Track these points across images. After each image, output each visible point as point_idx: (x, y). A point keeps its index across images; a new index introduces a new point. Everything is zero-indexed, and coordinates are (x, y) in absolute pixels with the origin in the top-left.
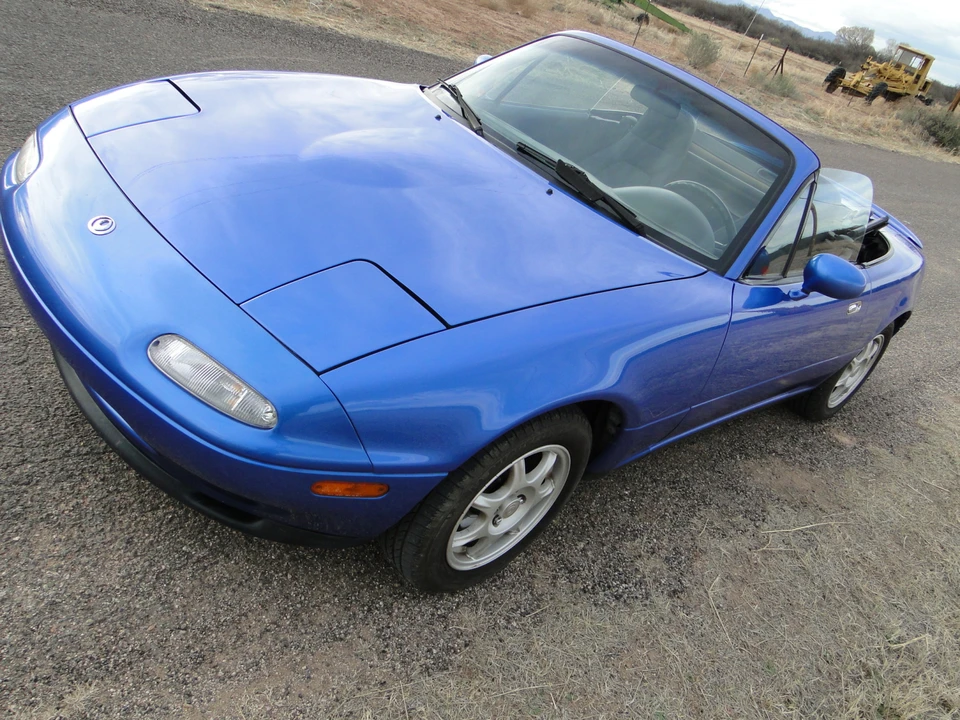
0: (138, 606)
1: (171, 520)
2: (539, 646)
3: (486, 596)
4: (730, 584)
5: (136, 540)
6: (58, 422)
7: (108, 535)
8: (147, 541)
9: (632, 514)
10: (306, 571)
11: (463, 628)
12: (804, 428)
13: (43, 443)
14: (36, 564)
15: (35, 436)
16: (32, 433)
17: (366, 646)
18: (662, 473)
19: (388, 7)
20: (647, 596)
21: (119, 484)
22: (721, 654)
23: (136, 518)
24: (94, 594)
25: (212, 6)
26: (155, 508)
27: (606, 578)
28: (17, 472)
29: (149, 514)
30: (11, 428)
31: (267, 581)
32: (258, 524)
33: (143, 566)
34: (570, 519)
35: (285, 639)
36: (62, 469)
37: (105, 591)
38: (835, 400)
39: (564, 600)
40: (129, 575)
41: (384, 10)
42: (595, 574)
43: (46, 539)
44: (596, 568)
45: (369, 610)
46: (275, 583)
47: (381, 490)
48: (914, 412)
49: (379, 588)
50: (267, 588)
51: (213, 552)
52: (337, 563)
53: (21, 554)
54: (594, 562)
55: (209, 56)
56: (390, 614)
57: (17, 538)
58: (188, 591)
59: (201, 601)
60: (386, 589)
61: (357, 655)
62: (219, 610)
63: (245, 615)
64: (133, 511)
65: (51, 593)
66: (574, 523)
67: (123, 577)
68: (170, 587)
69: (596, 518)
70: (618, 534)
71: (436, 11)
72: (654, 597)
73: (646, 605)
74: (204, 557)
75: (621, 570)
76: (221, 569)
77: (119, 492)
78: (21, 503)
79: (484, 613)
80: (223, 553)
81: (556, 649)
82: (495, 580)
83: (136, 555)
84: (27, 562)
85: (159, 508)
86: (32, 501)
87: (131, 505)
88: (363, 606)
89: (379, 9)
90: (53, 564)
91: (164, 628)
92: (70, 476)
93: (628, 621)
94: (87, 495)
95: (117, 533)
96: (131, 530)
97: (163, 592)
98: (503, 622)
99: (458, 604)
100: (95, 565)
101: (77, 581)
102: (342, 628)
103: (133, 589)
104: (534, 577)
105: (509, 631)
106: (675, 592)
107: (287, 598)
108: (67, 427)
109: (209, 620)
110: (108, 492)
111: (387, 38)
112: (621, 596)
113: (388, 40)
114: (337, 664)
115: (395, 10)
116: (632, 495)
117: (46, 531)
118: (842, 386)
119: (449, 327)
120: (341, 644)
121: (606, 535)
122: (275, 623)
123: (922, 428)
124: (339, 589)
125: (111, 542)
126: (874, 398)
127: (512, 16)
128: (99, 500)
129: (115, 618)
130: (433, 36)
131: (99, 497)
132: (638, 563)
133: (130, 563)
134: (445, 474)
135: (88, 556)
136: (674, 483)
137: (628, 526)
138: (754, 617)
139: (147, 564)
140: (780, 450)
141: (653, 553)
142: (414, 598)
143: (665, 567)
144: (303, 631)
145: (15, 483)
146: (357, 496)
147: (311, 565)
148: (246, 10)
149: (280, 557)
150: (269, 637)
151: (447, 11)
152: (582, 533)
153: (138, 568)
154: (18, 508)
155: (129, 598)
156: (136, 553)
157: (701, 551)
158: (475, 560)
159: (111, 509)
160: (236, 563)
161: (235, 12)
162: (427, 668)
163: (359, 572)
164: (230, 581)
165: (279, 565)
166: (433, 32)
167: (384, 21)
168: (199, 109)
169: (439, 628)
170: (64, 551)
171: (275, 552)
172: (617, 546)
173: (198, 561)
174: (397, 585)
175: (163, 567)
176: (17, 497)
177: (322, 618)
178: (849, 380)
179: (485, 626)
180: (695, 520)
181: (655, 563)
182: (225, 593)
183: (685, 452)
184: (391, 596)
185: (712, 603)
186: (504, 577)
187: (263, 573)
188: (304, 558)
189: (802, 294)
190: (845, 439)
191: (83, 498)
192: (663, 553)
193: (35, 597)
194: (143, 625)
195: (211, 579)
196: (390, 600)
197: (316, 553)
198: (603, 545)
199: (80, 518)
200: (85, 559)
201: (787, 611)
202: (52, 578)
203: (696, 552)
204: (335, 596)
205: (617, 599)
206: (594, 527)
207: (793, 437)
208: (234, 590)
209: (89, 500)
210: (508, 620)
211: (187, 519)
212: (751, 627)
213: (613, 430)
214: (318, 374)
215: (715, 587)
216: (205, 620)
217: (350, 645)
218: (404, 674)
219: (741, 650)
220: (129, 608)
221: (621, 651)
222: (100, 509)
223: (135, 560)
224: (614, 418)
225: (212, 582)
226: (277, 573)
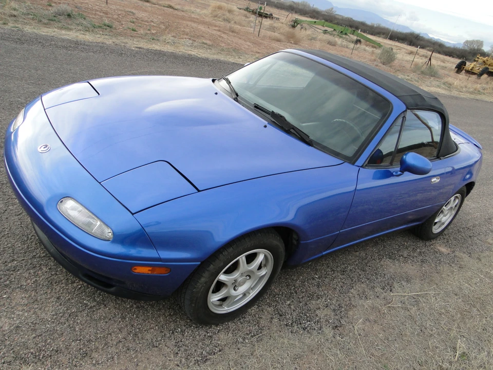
0: (58, 329)
1: (80, 288)
2: (257, 353)
3: (234, 327)
4: (368, 323)
5: (62, 298)
6: (32, 242)
7: (48, 295)
8: (67, 298)
9: (318, 287)
10: (144, 313)
11: (219, 342)
12: (420, 244)
13: (23, 252)
14: (12, 308)
15: (20, 248)
16: (19, 247)
17: (169, 350)
18: (337, 267)
19: (225, 43)
20: (321, 328)
21: (57, 271)
22: (359, 359)
23: (63, 287)
24: (38, 322)
25: (137, 47)
26: (73, 282)
27: (299, 319)
28: (10, 265)
29: (70, 285)
30: (9, 245)
31: (123, 318)
33: (63, 310)
34: (285, 289)
35: (129, 346)
36: (31, 264)
37: (44, 322)
38: (436, 229)
39: (275, 329)
40: (56, 314)
41: (223, 45)
42: (294, 317)
43: (19, 297)
44: (295, 314)
45: (173, 333)
46: (127, 319)
47: (166, 270)
48: (485, 235)
49: (179, 322)
50: (123, 321)
51: (99, 304)
52: (160, 310)
53: (6, 304)
54: (294, 311)
55: (131, 71)
56: (183, 335)
57: (5, 296)
58: (84, 322)
59: (90, 327)
60: (183, 323)
61: (163, 355)
62: (98, 332)
63: (110, 334)
64: (62, 284)
65: (18, 322)
66: (286, 291)
67: (53, 315)
68: (75, 320)
69: (298, 289)
70: (309, 297)
71: (249, 44)
72: (324, 329)
73: (319, 333)
74: (94, 306)
75: (308, 315)
76: (102, 312)
77: (57, 275)
78: (10, 279)
79: (231, 335)
80: (103, 304)
81: (267, 354)
82: (240, 319)
83: (61, 305)
84: (8, 308)
85: (75, 282)
86: (15, 279)
87: (61, 281)
88: (170, 331)
89: (221, 44)
90: (20, 308)
91: (69, 339)
92: (34, 267)
93: (308, 341)
94: (41, 276)
95: (53, 294)
96: (60, 293)
97: (72, 322)
98: (241, 340)
99: (219, 331)
100: (40, 309)
101: (31, 317)
102: (158, 341)
103: (57, 321)
104: (261, 318)
105: (243, 345)
106: (336, 327)
107: (132, 326)
108: (36, 244)
109: (92, 336)
110: (51, 274)
111: (222, 58)
112: (306, 328)
113: (222, 59)
114: (153, 359)
115: (229, 44)
116: (319, 278)
117: (20, 292)
118: (440, 221)
119: (199, 191)
120: (156, 349)
121: (302, 298)
122: (125, 338)
123: (489, 243)
124: (159, 322)
125: (49, 298)
126: (463, 228)
127: (288, 44)
128: (47, 278)
129: (46, 335)
130: (246, 56)
131: (47, 277)
132: (317, 312)
133: (57, 308)
134: (199, 263)
135: (38, 305)
136: (343, 272)
137: (315, 293)
138: (379, 340)
139: (65, 309)
140: (405, 256)
141: (327, 307)
142: (197, 327)
143: (333, 314)
144: (138, 342)
145: (8, 270)
146: (155, 273)
147: (147, 310)
148: (153, 49)
149: (132, 306)
150: (121, 345)
151: (255, 43)
152: (290, 297)
153: (61, 311)
154: (8, 282)
155: (54, 325)
156: (61, 303)
157: (353, 306)
158: (226, 308)
159: (51, 283)
160: (109, 309)
161: (148, 50)
162: (198, 361)
163: (170, 314)
164: (105, 318)
165: (130, 310)
166: (246, 54)
167: (223, 50)
168: (99, 94)
169: (207, 342)
170: (26, 302)
171: (129, 304)
172: (308, 303)
173: (91, 308)
174: (188, 321)
175: (73, 310)
176: (8, 277)
177: (149, 336)
178: (444, 218)
179: (231, 342)
180: (352, 291)
181: (328, 312)
182: (102, 324)
183: (352, 256)
184: (185, 326)
185: (356, 333)
186: (245, 318)
187: (122, 314)
188: (144, 307)
190: (444, 250)
191: (39, 277)
192: (332, 307)
193: (10, 324)
194: (60, 338)
195: (96, 317)
196: (184, 328)
197: (150, 305)
198: (300, 302)
199: (36, 287)
200: (36, 306)
201: (399, 337)
202: (19, 315)
203: (351, 306)
204: (156, 325)
205: (304, 329)
206: (296, 293)
207: (414, 249)
208: (106, 322)
209: (42, 278)
210: (244, 339)
211: (88, 288)
212: (377, 345)
213: (295, 242)
214: (133, 214)
215: (359, 325)
216: (90, 336)
217: (160, 349)
218: (186, 364)
219: (370, 357)
220: (54, 330)
221: (303, 356)
222: (47, 283)
223: (60, 307)
224: (295, 236)
225: (96, 318)
226: (129, 314)
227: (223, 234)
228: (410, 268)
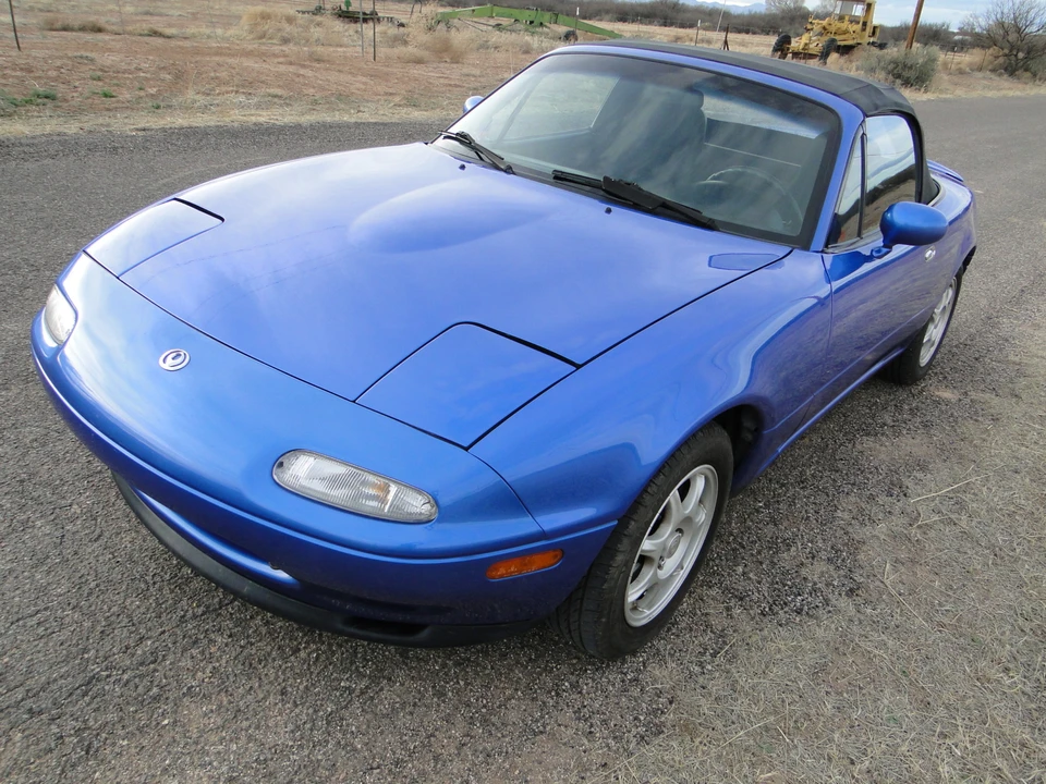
0: (320, 757)
1: (317, 658)
2: (744, 682)
3: (669, 647)
4: (899, 566)
5: (290, 689)
6: (160, 589)
7: (259, 692)
8: (301, 687)
9: (775, 525)
10: (477, 673)
11: (660, 686)
12: (902, 394)
13: (153, 615)
14: (197, 743)
15: (142, 610)
16: (139, 607)
17: (570, 732)
18: (786, 476)
19: (314, 87)
20: (827, 602)
21: (248, 636)
22: (923, 640)
23: (280, 666)
24: (270, 757)
25: (137, 130)
26: (296, 651)
27: (778, 596)
28: (139, 652)
29: (292, 658)
30: (115, 609)
31: (441, 694)
32: (424, 634)
33: (308, 715)
34: (717, 546)
35: (485, 749)
36: (184, 636)
37: (280, 752)
38: (925, 357)
39: (749, 629)
40: (298, 727)
41: (311, 91)
42: (766, 595)
43: (197, 715)
44: (764, 588)
45: (558, 694)
46: (450, 694)
47: (556, 556)
48: (1000, 350)
49: (558, 670)
50: (444, 702)
51: (374, 679)
52: (504, 656)
53: (177, 737)
54: (759, 583)
55: (157, 180)
56: (580, 692)
57: (166, 722)
58: (364, 727)
59: (382, 733)
60: (564, 669)
61: (565, 744)
62: (405, 738)
63: (432, 735)
64: (274, 660)
65: (225, 769)
66: (723, 549)
67: (292, 731)
68: (344, 728)
69: (742, 539)
70: (770, 548)
71: (364, 79)
72: (834, 602)
73: (830, 612)
74: (367, 687)
75: (789, 583)
76: (389, 696)
77: (252, 644)
78: (156, 683)
79: (674, 665)
80: (384, 678)
81: (762, 680)
82: (669, 629)
83: (296, 705)
84: (187, 744)
85: (299, 650)
86: (166, 678)
87: (269, 654)
88: (549, 692)
89: (306, 92)
90: (214, 738)
91: (355, 772)
92: (195, 642)
93: (820, 633)
94: (221, 656)
95: (267, 687)
96: (280, 680)
97: (340, 735)
98: (697, 669)
99: (644, 664)
100: (258, 727)
101: (247, 749)
102: (537, 721)
103: (308, 741)
104: (707, 614)
105: (707, 676)
106: (851, 590)
107: (468, 705)
108: (172, 591)
109: (398, 751)
110: (241, 647)
112: (802, 610)
113: (329, 119)
114: (549, 759)
115: (322, 88)
116: (767, 506)
117: (193, 705)
118: (929, 340)
119: (578, 367)
120: (544, 737)
121: (759, 553)
122: (468, 735)
123: (1014, 363)
124: (517, 682)
125: (265, 698)
126: (956, 346)
127: (442, 65)
128: (235, 658)
129: (301, 776)
130: (369, 105)
131: (234, 654)
132: (804, 572)
133: (293, 714)
134: (616, 523)
135: (247, 719)
136: (803, 483)
137: (777, 538)
138: (939, 594)
139: (311, 711)
140: (890, 422)
141: (813, 558)
142: (597, 670)
143: (832, 568)
144: (499, 735)
145: (142, 664)
146: (533, 569)
147: (478, 665)
148: (173, 126)
149: (444, 666)
150: (467, 751)
151: (375, 76)
152: (735, 557)
153: (304, 718)
154: (155, 690)
155: (306, 752)
156: (295, 702)
157: (859, 542)
158: (648, 612)
159: (251, 665)
160: (402, 685)
161: (164, 130)
162: (642, 738)
163: (530, 659)
164: (404, 705)
165: (446, 674)
166: (368, 101)
167: (315, 102)
168: (222, 219)
169: (636, 692)
170: (219, 722)
171: (436, 662)
172: (775, 560)
173: (362, 693)
174: (575, 661)
175: (329, 709)
176: (149, 678)
177: (513, 716)
178: (934, 333)
179: (681, 677)
180: (839, 514)
181: (820, 567)
182: (403, 719)
183: (799, 449)
184: (572, 674)
185: (893, 592)
186: (677, 623)
187: (434, 687)
188: (469, 660)
189: (885, 250)
190: (947, 394)
191: (218, 661)
192: (824, 555)
193: (210, 777)
194: (333, 775)
195: (384, 708)
196: (573, 678)
197: (478, 651)
198: (761, 563)
199: (223, 683)
200: (245, 724)
201: (966, 578)
202: (219, 753)
203: (855, 546)
204: (516, 690)
205: (799, 613)
206: (744, 548)
207: (896, 406)
208: (411, 713)
209: (224, 661)
210: (701, 665)
211: (333, 653)
212: (940, 605)
213: (749, 437)
214: (466, 449)
215: (890, 578)
216: (394, 753)
217: (552, 736)
218: (621, 750)
219: (940, 631)
220: (311, 762)
221: (826, 664)
222: (240, 667)
223: (297, 711)
224: (748, 424)
225: (385, 711)
226: (448, 683)
227: (654, 446)
228: (912, 444)
